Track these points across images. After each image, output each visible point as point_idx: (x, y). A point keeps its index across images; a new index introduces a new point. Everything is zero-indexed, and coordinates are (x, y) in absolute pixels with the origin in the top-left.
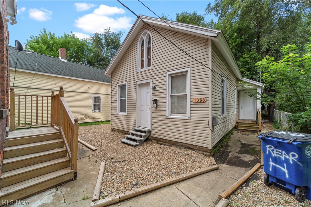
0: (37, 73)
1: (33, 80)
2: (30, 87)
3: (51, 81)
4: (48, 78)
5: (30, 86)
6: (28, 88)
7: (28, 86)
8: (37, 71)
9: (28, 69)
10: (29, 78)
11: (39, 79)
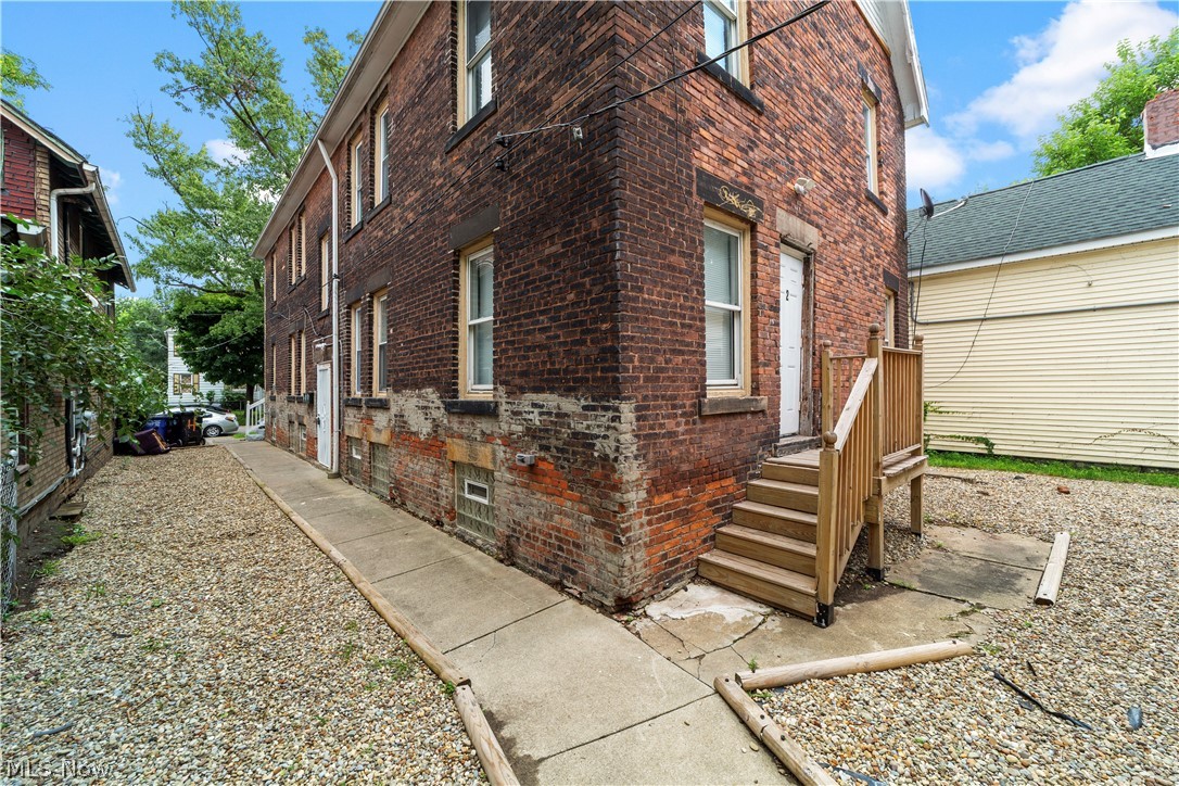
0: (1007, 260)
1: (996, 290)
2: (988, 316)
3: (1065, 276)
4: (1054, 265)
5: (988, 312)
6: (983, 320)
7: (980, 314)
8: (1007, 254)
9: (979, 255)
10: (982, 286)
11: (1017, 282)
